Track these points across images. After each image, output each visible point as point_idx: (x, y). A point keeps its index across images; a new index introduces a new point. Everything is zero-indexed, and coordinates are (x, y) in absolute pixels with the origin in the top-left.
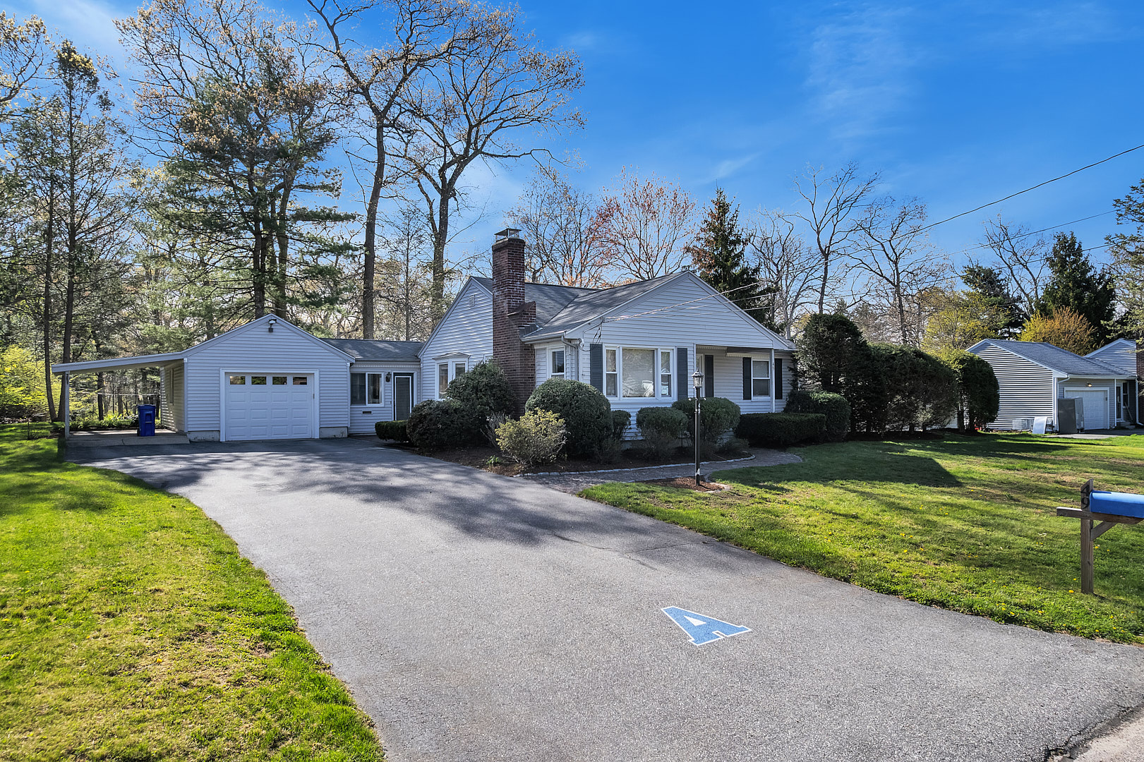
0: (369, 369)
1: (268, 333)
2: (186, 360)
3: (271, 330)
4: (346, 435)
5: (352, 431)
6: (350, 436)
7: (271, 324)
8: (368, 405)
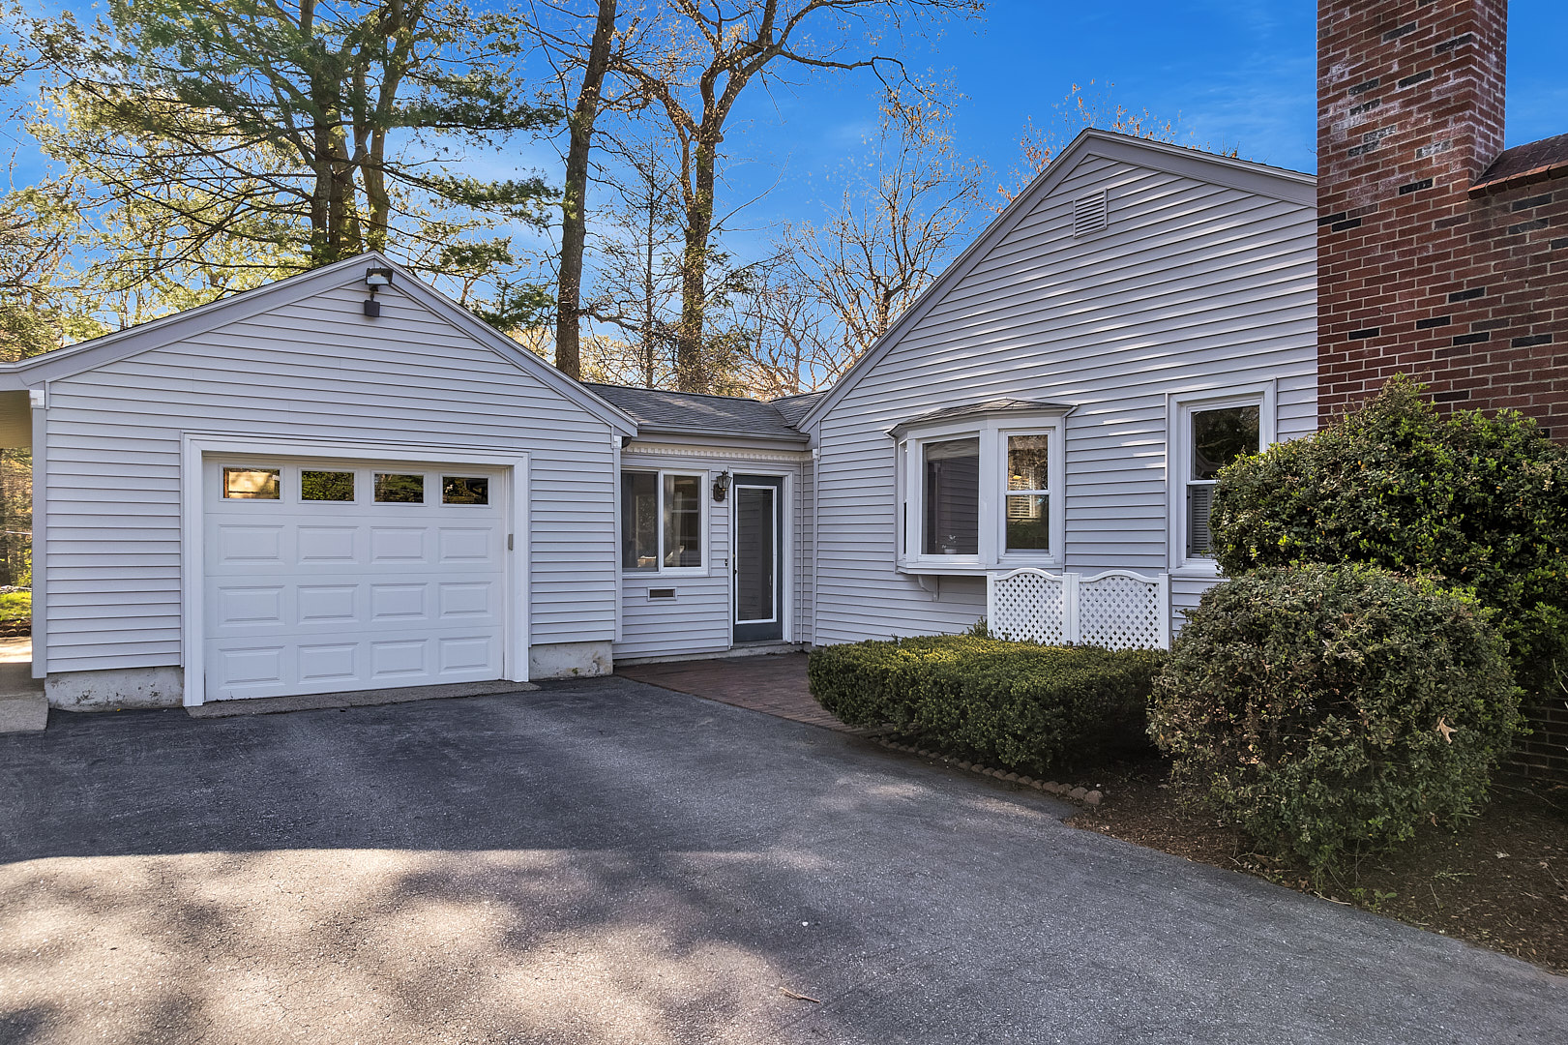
0: (669, 462)
1: (360, 320)
2: (37, 396)
3: (371, 311)
4: (607, 668)
5: (626, 651)
6: (621, 667)
7: (374, 288)
8: (664, 571)
